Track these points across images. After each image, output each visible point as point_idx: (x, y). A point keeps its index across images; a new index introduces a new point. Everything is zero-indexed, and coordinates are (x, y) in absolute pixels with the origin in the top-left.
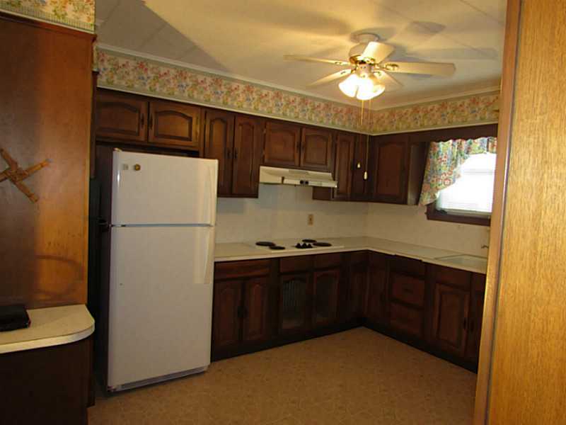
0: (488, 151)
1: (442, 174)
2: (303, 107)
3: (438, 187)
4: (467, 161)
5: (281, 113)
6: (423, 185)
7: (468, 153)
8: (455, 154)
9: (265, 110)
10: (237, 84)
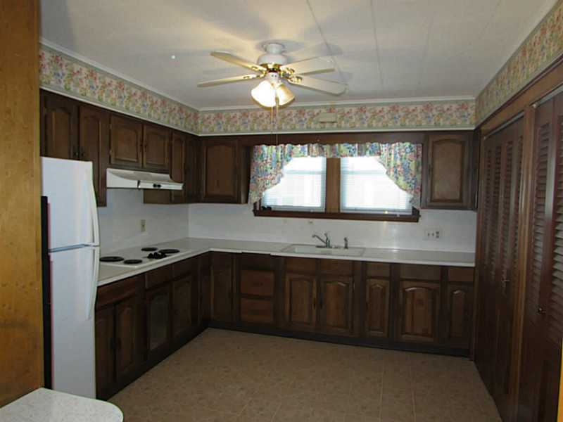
0: (309, 154)
1: (268, 175)
2: (143, 102)
3: (266, 186)
4: (290, 163)
5: (124, 106)
6: (251, 185)
7: (290, 156)
8: (279, 156)
9: (109, 101)
10: (80, 67)
